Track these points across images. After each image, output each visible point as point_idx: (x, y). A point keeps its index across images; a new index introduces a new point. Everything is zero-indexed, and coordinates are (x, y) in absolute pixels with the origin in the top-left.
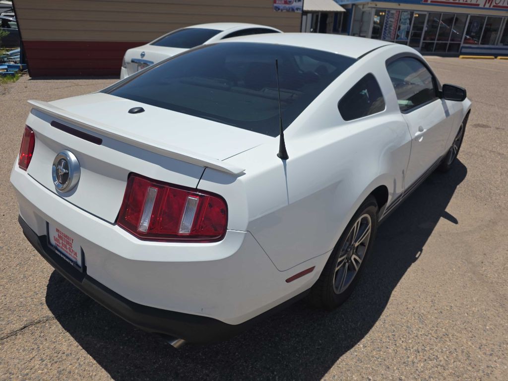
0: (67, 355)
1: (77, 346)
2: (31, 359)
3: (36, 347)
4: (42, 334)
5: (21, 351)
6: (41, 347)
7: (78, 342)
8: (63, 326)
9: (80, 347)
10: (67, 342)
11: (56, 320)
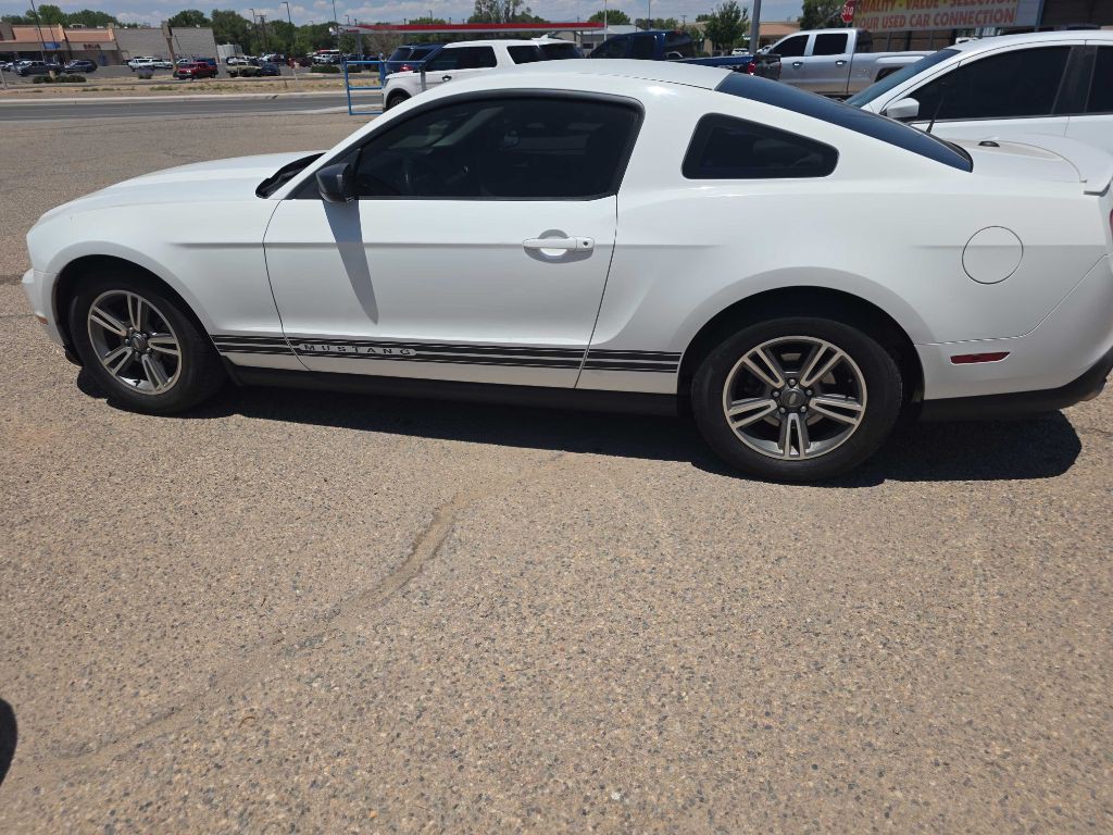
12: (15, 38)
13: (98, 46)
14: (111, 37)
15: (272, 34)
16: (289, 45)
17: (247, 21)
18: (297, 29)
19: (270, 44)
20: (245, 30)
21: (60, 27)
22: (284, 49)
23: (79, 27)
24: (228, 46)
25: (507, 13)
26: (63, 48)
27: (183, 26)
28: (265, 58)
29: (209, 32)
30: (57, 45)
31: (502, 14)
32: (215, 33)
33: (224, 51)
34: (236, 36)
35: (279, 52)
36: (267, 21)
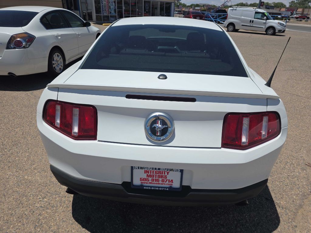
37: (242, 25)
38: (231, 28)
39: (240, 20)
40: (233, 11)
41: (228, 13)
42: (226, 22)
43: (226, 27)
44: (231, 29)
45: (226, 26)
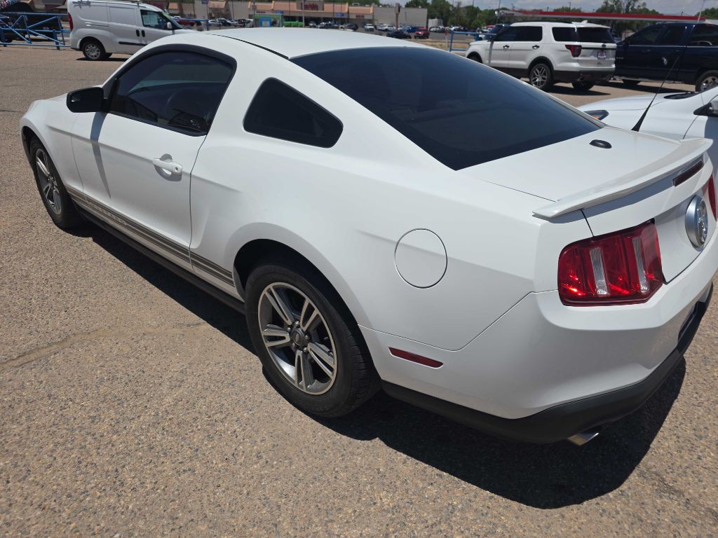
0: (678, 437)
1: (663, 432)
2: (705, 468)
3: (688, 470)
4: (669, 471)
5: (704, 483)
6: (686, 465)
7: (657, 432)
8: (645, 453)
9: (662, 429)
10: (662, 442)
11: (640, 464)
12: (323, 9)
13: (363, 16)
14: (371, 12)
15: (464, 14)
16: (472, 21)
17: (451, 5)
18: (481, 11)
19: (460, 20)
20: (448, 11)
21: (347, 4)
22: (467, 23)
23: (357, 5)
24: (436, 20)
25: (628, 7)
26: (345, 17)
27: (414, 7)
28: (453, 28)
29: (425, 11)
30: (343, 14)
31: (624, 6)
32: (429, 12)
33: (433, 23)
34: (442, 15)
35: (462, 25)
36: (462, 6)
37: (121, 43)
38: (92, 51)
39: (110, 31)
40: (83, 7)
41: (69, 11)
42: (73, 38)
43: (80, 50)
44: (94, 54)
45: (78, 47)
